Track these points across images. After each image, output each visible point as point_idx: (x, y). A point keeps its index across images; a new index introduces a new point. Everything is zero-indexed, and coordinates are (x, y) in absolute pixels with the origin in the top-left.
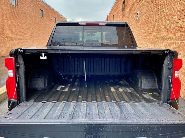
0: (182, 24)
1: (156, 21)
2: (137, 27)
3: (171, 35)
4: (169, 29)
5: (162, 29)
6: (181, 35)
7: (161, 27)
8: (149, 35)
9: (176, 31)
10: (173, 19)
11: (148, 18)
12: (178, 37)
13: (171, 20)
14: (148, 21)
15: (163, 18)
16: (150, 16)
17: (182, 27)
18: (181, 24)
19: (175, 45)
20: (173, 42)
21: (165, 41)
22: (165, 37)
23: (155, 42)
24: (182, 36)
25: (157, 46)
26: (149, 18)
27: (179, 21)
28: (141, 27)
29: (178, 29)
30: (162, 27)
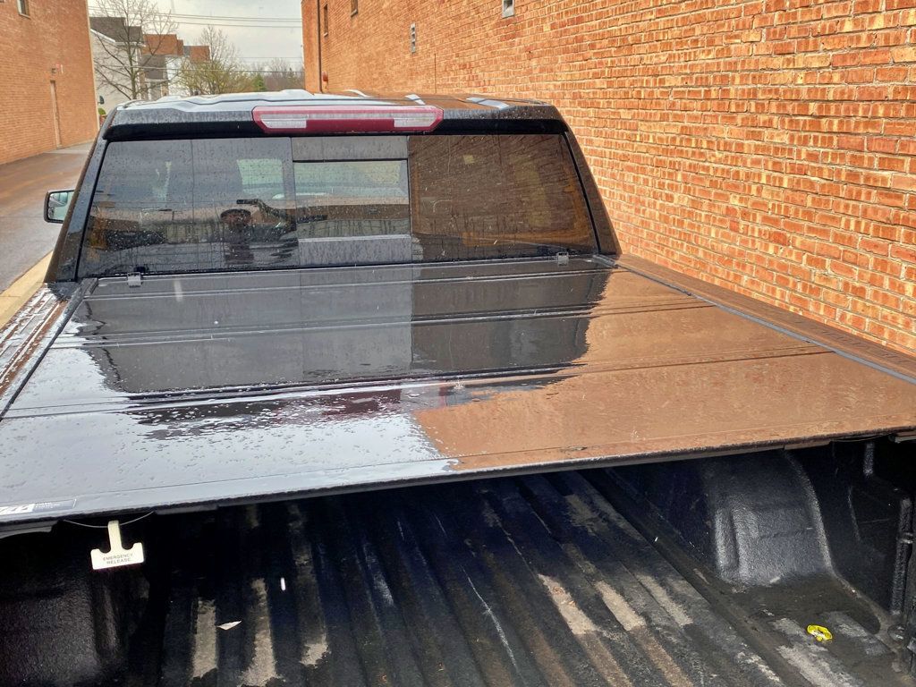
0: (800, 81)
1: (626, 45)
2: (505, 60)
3: (726, 132)
4: (714, 95)
5: (667, 94)
6: (792, 138)
7: (662, 81)
8: (588, 114)
9: (762, 118)
10: (737, 46)
11: (572, 22)
12: (777, 149)
13: (726, 52)
14: (580, 40)
15: (676, 31)
16: (585, 10)
17: (804, 96)
18: (795, 79)
19: (759, 190)
20: (743, 171)
21: (688, 162)
22: (689, 140)
23: (625, 158)
24: (804, 150)
25: (636, 179)
26: (580, 20)
27: (779, 61)
28: (534, 63)
29: (774, 104)
30: (671, 81)
